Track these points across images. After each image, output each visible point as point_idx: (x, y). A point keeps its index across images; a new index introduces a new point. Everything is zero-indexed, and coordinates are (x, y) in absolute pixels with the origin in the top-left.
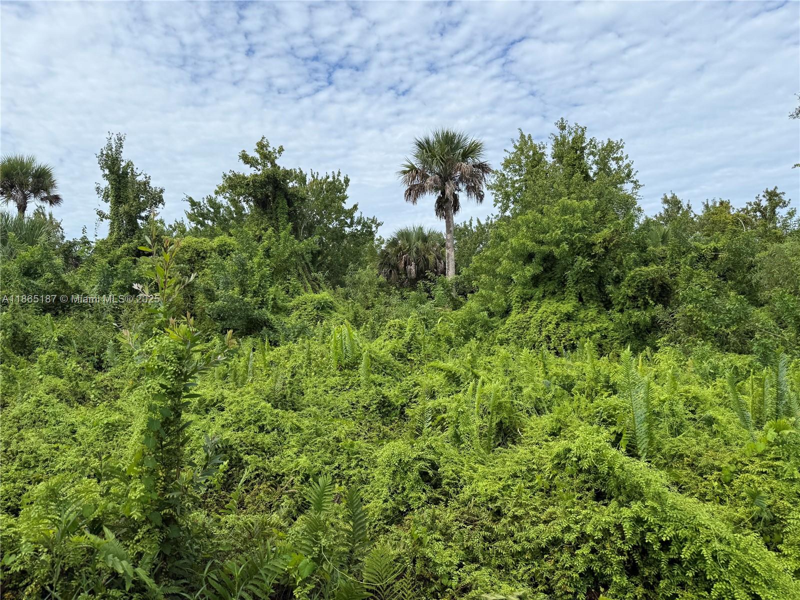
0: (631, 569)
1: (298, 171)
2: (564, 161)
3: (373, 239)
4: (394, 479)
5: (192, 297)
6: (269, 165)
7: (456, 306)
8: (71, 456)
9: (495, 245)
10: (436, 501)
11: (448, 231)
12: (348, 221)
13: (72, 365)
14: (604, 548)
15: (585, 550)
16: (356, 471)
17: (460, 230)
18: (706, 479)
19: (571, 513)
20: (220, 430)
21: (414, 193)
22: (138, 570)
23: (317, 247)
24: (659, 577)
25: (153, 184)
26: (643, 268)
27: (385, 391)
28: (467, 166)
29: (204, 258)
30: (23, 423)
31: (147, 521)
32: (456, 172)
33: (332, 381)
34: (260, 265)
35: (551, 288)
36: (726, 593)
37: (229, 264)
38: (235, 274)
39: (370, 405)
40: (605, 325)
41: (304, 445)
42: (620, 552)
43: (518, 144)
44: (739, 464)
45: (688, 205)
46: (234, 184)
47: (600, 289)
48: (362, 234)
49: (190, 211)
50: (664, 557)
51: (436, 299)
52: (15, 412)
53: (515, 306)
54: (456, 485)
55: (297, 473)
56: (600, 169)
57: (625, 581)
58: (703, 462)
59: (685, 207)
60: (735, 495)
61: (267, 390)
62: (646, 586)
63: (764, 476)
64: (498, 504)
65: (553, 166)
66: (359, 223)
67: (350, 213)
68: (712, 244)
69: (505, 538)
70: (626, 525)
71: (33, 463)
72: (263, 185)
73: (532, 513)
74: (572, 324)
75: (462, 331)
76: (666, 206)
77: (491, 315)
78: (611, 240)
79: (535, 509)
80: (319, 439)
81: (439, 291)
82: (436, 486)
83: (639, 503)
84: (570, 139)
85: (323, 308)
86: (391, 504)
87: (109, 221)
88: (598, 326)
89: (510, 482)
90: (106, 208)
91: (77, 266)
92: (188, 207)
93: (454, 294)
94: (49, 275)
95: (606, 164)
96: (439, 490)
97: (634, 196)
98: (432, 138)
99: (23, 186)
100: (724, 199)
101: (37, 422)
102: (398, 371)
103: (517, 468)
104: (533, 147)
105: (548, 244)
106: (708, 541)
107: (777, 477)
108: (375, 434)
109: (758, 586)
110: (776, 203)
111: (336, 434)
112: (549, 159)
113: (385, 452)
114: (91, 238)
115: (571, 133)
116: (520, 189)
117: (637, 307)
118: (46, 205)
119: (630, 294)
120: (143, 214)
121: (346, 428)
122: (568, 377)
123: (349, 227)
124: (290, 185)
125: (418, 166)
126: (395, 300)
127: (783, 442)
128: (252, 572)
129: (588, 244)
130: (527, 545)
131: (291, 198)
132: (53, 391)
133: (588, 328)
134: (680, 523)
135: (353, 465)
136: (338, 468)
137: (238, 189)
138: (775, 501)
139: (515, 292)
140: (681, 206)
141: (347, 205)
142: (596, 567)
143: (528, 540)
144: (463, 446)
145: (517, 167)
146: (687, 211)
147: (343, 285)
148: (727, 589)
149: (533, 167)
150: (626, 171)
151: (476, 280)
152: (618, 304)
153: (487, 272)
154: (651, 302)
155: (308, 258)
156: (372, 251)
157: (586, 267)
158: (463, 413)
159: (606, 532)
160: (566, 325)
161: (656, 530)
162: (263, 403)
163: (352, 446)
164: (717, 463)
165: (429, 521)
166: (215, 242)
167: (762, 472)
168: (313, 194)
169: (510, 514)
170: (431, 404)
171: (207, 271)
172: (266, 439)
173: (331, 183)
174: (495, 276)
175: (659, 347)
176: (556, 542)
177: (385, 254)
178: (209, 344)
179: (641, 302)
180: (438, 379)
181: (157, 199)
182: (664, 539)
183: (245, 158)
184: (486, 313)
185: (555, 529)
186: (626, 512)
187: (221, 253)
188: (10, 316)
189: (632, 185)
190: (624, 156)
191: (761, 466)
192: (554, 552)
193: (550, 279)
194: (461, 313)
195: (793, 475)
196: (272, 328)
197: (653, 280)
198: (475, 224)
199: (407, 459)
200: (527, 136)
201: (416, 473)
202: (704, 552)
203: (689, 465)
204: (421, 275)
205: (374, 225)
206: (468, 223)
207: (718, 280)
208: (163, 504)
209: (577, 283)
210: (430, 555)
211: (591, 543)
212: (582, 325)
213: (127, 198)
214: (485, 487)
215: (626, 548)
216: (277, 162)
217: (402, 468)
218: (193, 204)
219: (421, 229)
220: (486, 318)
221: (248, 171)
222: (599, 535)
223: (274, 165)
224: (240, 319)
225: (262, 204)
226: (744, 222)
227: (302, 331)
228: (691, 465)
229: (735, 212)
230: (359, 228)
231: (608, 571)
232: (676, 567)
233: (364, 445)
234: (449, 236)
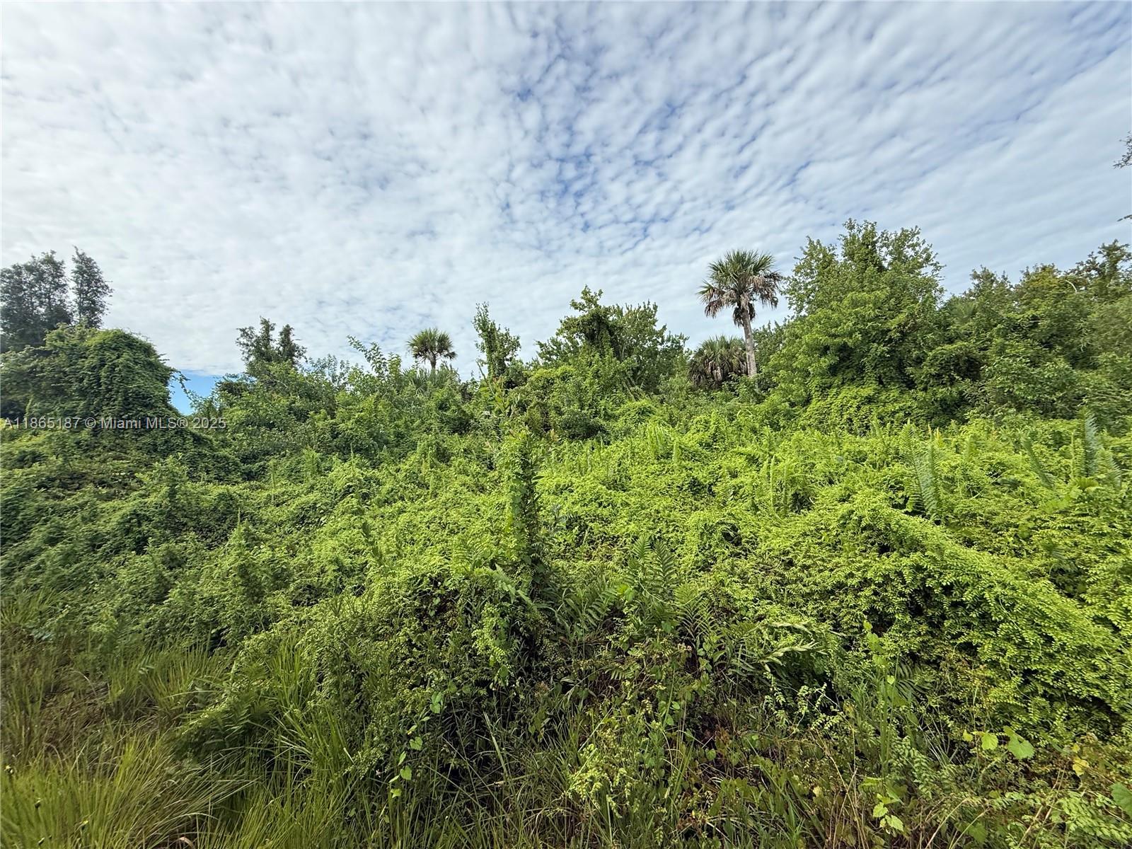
0: (916, 611)
1: (616, 307)
2: (856, 258)
3: (682, 352)
4: (702, 539)
5: (547, 413)
6: (593, 306)
7: (760, 400)
8: (477, 526)
9: (791, 343)
10: (738, 555)
11: (747, 337)
12: (660, 340)
13: (474, 467)
14: (886, 591)
15: (867, 592)
16: (673, 535)
17: (760, 334)
18: (1001, 535)
19: (853, 562)
20: (571, 505)
21: (713, 307)
22: (519, 591)
23: (636, 364)
24: (943, 617)
25: (512, 335)
26: (947, 347)
27: (695, 474)
28: (759, 278)
29: (552, 384)
30: (448, 505)
31: (522, 561)
32: (749, 284)
33: (651, 468)
34: (591, 384)
35: (850, 375)
36: (1014, 634)
37: (570, 386)
38: (575, 394)
39: (683, 485)
40: (909, 404)
41: (632, 516)
42: (902, 595)
43: (807, 250)
44: (1039, 521)
45: (1003, 276)
46: (569, 325)
47: (900, 371)
48: (672, 349)
49: (540, 351)
50: (946, 601)
51: (740, 395)
52: (443, 499)
53: (815, 395)
54: (754, 544)
55: (628, 535)
56: (895, 259)
57: (908, 619)
58: (997, 520)
59: (1000, 280)
60: (1035, 550)
61: (603, 477)
62: (931, 624)
63: (1066, 531)
64: (790, 556)
65: (845, 265)
66: (668, 340)
67: (660, 334)
68: (1030, 313)
69: (795, 582)
70: (906, 572)
71: (456, 530)
72: (590, 323)
73: (818, 562)
74: (873, 406)
75: (766, 421)
76: (976, 282)
77: (792, 405)
78: (906, 324)
79: (823, 560)
80: (643, 511)
81: (742, 389)
82: (738, 544)
83: (919, 553)
84: (860, 236)
85: (643, 413)
86: (701, 557)
87: (487, 365)
88: (901, 405)
89: (800, 540)
90: (484, 357)
91: (470, 399)
92: (538, 348)
93: (757, 390)
94: (454, 408)
95: (901, 253)
96: (740, 547)
97: (936, 278)
98: (724, 260)
99: (432, 349)
100: (1046, 264)
101: (457, 504)
102: (705, 457)
103: (807, 528)
104: (823, 251)
105: (843, 336)
106: (991, 587)
107: (1083, 532)
108: (688, 507)
109: (1049, 628)
110: (1117, 258)
111: (656, 507)
112: (840, 259)
113: (694, 518)
114: (477, 379)
115: (860, 231)
116: (813, 290)
117: (942, 384)
118: (448, 360)
119: (933, 373)
120: (508, 357)
121: (664, 503)
122: (860, 452)
123: (661, 344)
124: (611, 319)
125: (715, 285)
126: (702, 400)
127: (1090, 498)
128: (594, 596)
129: (883, 331)
130: (815, 588)
131: (611, 329)
132: (464, 485)
133: (890, 408)
134: (961, 570)
135: (671, 530)
136: (660, 532)
137: (572, 329)
138: (1080, 554)
139: (814, 383)
140: (995, 278)
141: (658, 328)
142: (879, 607)
143: (815, 584)
144: (759, 512)
145: (809, 271)
146: (1002, 283)
147: (657, 392)
148: (1014, 629)
149: (824, 268)
150: (924, 256)
151: (776, 375)
152: (921, 383)
153: (787, 368)
154: (957, 377)
155: (630, 374)
156: (683, 362)
157: (882, 353)
158: (757, 486)
159: (886, 577)
160: (867, 407)
161: (937, 576)
162: (600, 486)
163: (669, 516)
164: (1013, 521)
165: (729, 568)
166: (559, 371)
167: (1065, 528)
168: (629, 323)
169: (800, 563)
170: (734, 482)
171: (555, 393)
172: (606, 512)
173: (643, 312)
174: (793, 370)
175: (968, 420)
176: (840, 586)
177: (693, 363)
178: (562, 447)
179: (946, 378)
180: (740, 462)
181: (515, 345)
182: (944, 584)
183: (575, 305)
184: (787, 404)
185: (840, 575)
186: (905, 561)
187: (563, 379)
188: (433, 437)
189: (933, 267)
190: (920, 241)
191: (1063, 522)
192: (840, 594)
193: (848, 367)
194: (763, 406)
195: (1101, 529)
196: (605, 431)
197: (958, 357)
198: (773, 326)
199: (711, 523)
200: (815, 241)
201: (720, 534)
202: (987, 596)
203: (982, 523)
204: (725, 377)
205: (681, 341)
206: (766, 327)
207: (1039, 348)
208: (530, 551)
209: (875, 368)
210: (730, 592)
211: (873, 587)
212: (884, 406)
213: (496, 347)
214: (778, 544)
215: (907, 591)
216: (598, 303)
217: (708, 530)
218: (542, 346)
219: (723, 338)
220: (788, 408)
221: (578, 314)
222: (881, 580)
223: (596, 306)
224: (581, 426)
225: (591, 337)
226: (1074, 284)
227: (627, 432)
228: (985, 524)
229: (1062, 274)
230: (669, 344)
231: (891, 610)
232: (960, 609)
233: (678, 515)
234: (748, 341)
